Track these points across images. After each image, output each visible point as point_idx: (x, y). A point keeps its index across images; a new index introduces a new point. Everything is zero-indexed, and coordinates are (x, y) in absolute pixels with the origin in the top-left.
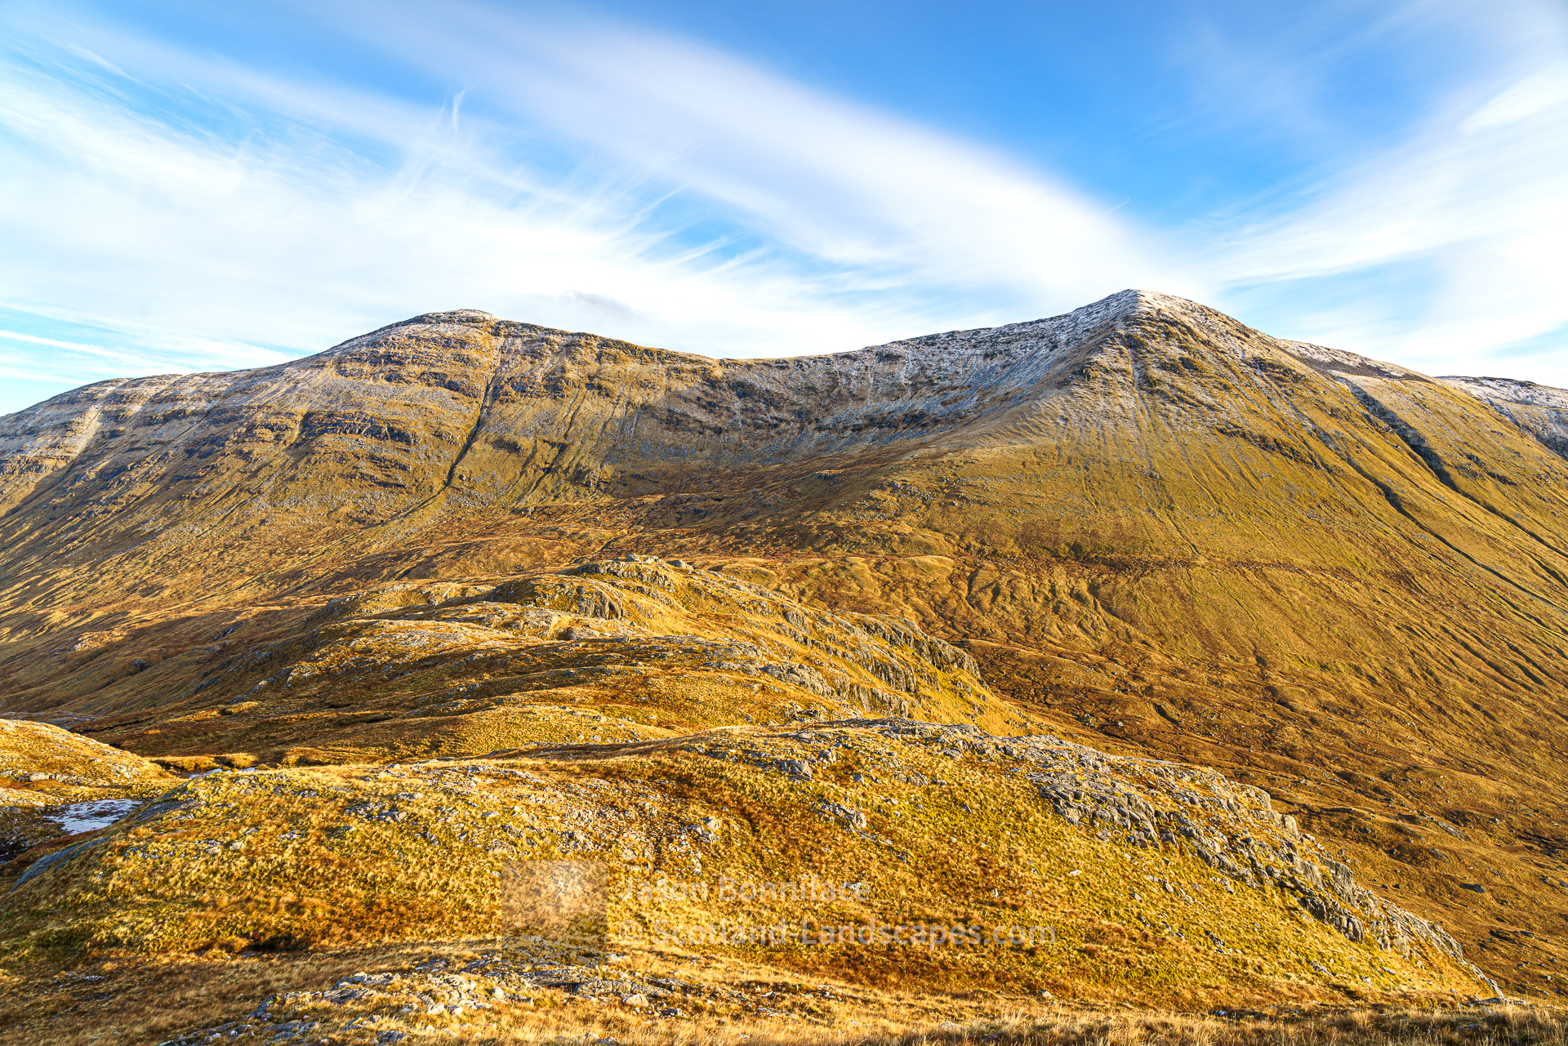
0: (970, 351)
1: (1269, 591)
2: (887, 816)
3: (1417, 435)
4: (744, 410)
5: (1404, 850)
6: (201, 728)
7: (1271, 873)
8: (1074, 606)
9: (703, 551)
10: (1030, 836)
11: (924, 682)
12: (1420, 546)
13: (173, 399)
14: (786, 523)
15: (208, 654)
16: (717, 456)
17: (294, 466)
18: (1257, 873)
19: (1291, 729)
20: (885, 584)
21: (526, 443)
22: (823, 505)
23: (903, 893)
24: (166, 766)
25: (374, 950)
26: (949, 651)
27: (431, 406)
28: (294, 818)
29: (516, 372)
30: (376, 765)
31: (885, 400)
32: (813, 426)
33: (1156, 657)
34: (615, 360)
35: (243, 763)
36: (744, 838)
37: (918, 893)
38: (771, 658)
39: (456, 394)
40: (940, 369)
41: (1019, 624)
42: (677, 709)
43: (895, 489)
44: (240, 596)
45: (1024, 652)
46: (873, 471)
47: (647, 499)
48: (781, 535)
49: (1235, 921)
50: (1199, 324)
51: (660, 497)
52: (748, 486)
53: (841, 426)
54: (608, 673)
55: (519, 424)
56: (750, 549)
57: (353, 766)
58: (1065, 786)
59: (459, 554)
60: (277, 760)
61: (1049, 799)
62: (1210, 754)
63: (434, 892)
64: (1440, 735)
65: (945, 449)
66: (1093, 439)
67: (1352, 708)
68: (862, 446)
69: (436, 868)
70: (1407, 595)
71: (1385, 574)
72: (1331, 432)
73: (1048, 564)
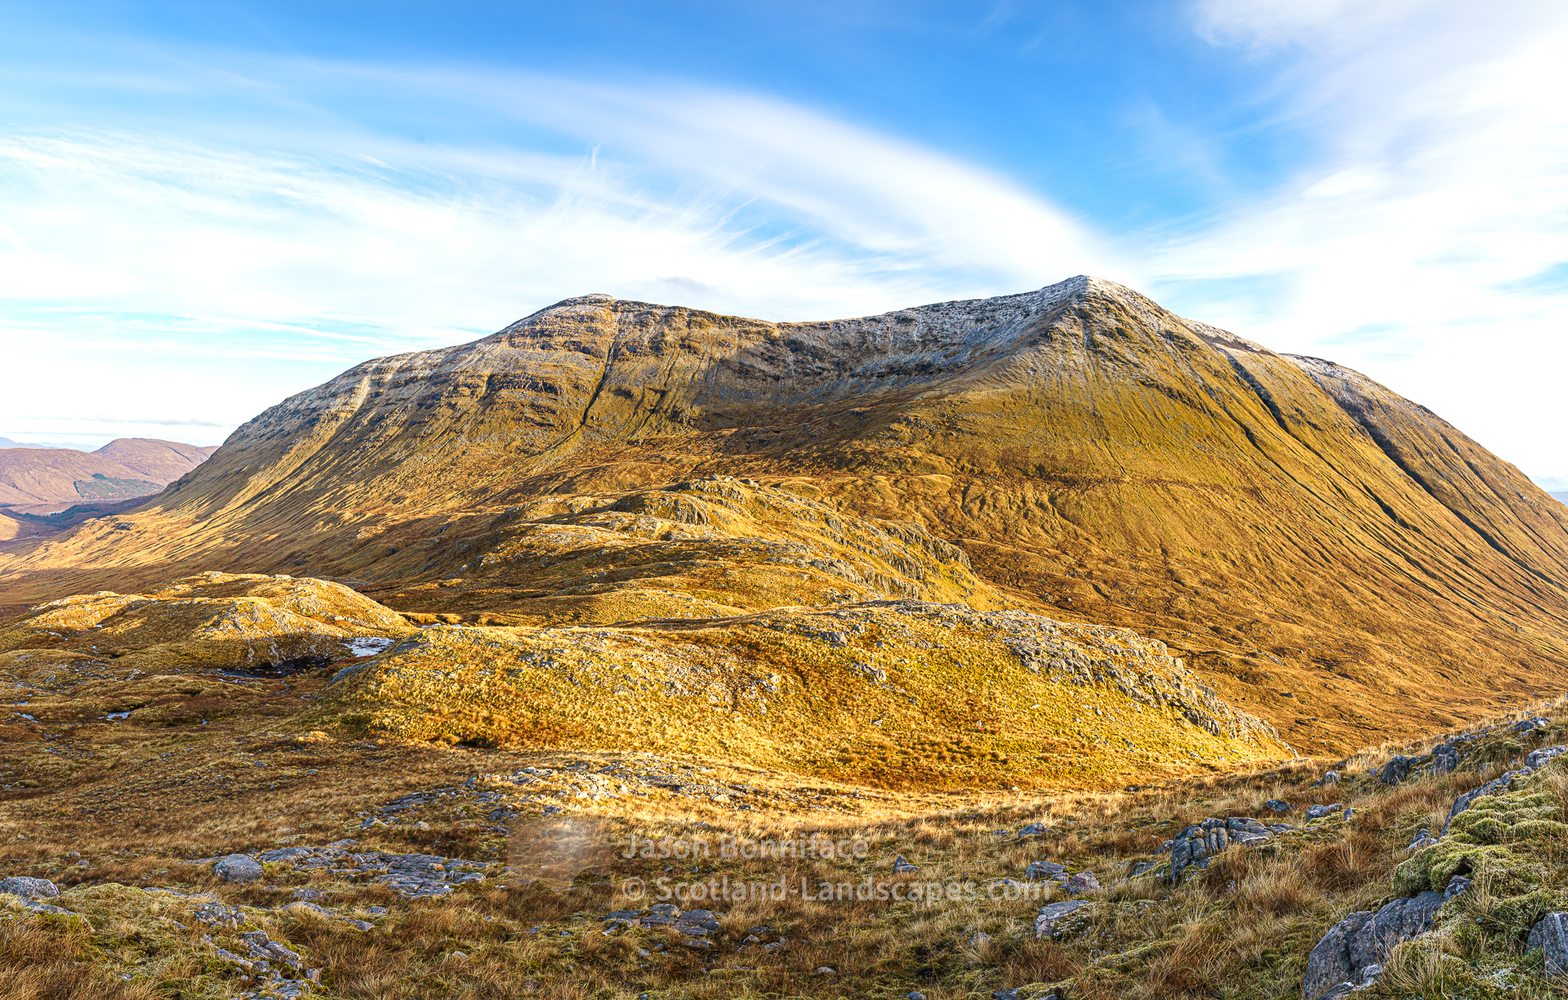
0: (965, 317)
1: (1171, 501)
2: (902, 672)
3: (1267, 393)
4: (796, 362)
5: (1249, 676)
6: (428, 594)
7: (1165, 698)
8: (1038, 512)
9: (766, 472)
10: (1004, 682)
11: (930, 572)
12: (1266, 470)
13: (410, 369)
14: (828, 449)
15: (431, 545)
16: (776, 399)
17: (483, 413)
18: (1157, 699)
19: (1182, 599)
20: (902, 496)
21: (637, 392)
22: (855, 435)
23: (913, 726)
24: (408, 618)
25: (539, 754)
26: (948, 548)
27: (571, 366)
28: (487, 661)
29: (629, 337)
30: (538, 628)
31: (902, 353)
32: (848, 373)
33: (1095, 550)
34: (701, 325)
35: (453, 621)
36: (797, 689)
37: (924, 726)
38: (817, 555)
39: (588, 356)
40: (943, 330)
41: (999, 527)
42: (748, 593)
43: (909, 423)
44: (450, 505)
45: (1003, 548)
46: (892, 409)
47: (725, 432)
48: (824, 459)
49: (1142, 731)
50: (1129, 303)
51: (734, 430)
52: (799, 421)
53: (869, 373)
54: (698, 565)
55: (632, 377)
56: (801, 470)
57: (524, 628)
58: (1029, 646)
59: (591, 475)
60: (474, 620)
61: (1018, 656)
62: (1129, 619)
63: (578, 719)
64: (1272, 599)
65: (946, 391)
66: (1054, 386)
67: (1221, 583)
68: (885, 389)
69: (579, 702)
70: (1256, 504)
71: (1244, 489)
72: (1214, 387)
73: (1020, 481)
